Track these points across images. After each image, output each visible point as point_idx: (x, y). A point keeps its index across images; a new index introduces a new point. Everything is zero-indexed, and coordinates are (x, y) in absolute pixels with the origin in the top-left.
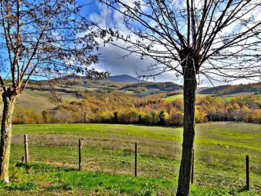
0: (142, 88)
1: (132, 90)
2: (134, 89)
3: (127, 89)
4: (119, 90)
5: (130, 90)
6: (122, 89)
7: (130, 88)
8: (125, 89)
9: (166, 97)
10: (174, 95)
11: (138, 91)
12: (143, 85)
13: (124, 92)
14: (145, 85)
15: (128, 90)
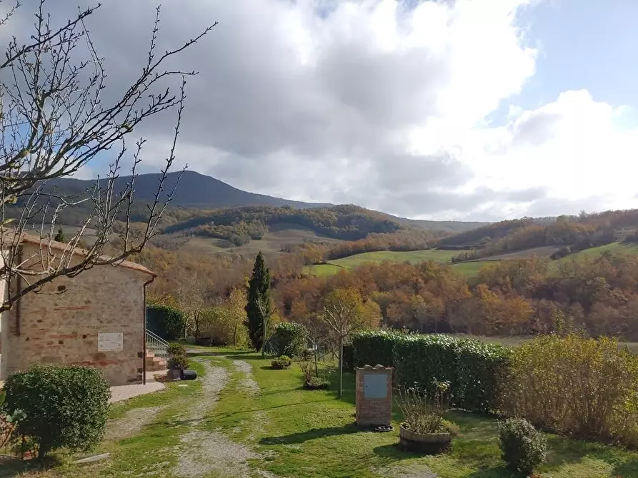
0: (251, 227)
1: (214, 236)
2: (221, 230)
3: (193, 229)
4: (162, 232)
5: (205, 234)
6: (171, 230)
7: (206, 226)
8: (186, 230)
9: (325, 263)
10: (354, 253)
11: (236, 239)
12: (257, 214)
13: (180, 240)
14: (263, 214)
15: (195, 233)
